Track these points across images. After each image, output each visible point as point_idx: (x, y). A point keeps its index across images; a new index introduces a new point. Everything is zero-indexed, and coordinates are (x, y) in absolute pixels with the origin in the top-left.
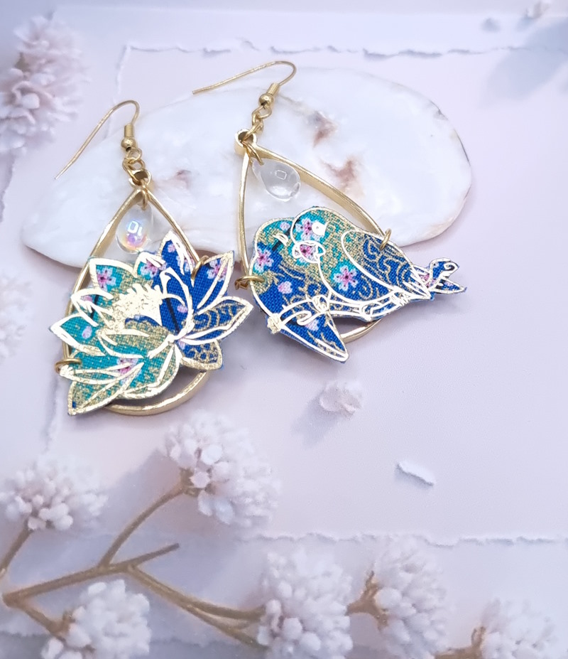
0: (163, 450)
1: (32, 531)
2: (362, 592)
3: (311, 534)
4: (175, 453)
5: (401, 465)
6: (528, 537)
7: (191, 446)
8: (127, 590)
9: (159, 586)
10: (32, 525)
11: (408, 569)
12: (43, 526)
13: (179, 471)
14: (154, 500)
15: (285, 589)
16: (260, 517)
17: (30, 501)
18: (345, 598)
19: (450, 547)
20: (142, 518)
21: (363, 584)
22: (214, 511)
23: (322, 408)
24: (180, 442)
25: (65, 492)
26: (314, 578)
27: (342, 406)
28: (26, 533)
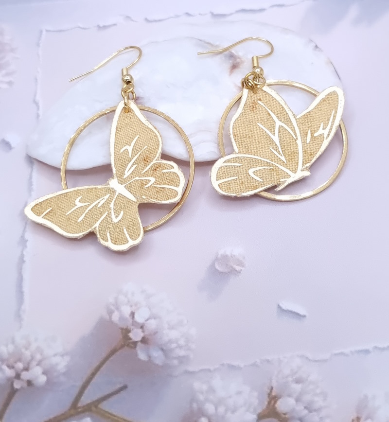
0: (107, 317)
1: (17, 390)
2: (266, 403)
3: (223, 365)
4: (115, 317)
5: (281, 305)
6: (381, 346)
7: (126, 311)
9: (115, 418)
10: (17, 385)
11: (298, 381)
12: (25, 385)
13: (120, 331)
14: (104, 355)
15: (210, 408)
16: (184, 357)
17: (13, 367)
18: (255, 409)
19: (325, 361)
20: (98, 369)
21: (266, 397)
22: (150, 357)
23: (218, 270)
24: (118, 309)
25: (38, 357)
26: (230, 397)
27: (232, 267)
28: (13, 392)
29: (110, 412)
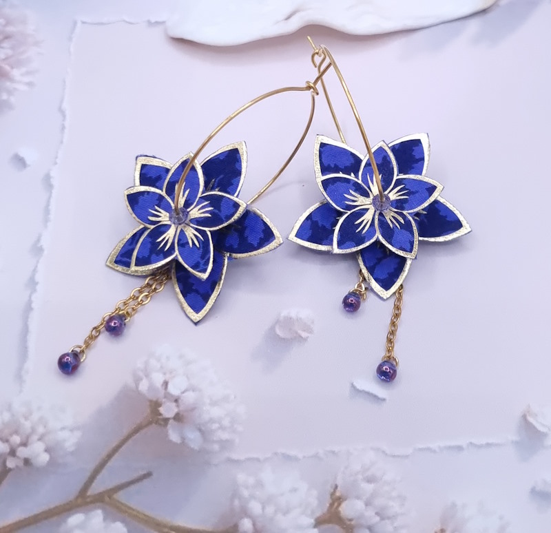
0: (133, 385)
1: (10, 470)
2: (328, 505)
3: (276, 454)
4: (144, 386)
5: (355, 383)
6: (476, 441)
7: (158, 379)
8: (105, 519)
9: (135, 513)
10: (11, 463)
11: (370, 480)
12: (21, 464)
13: (148, 403)
14: (126, 432)
15: (255, 507)
16: (227, 441)
17: (7, 441)
18: (313, 512)
19: (407, 457)
20: (116, 450)
21: (328, 497)
22: (183, 439)
23: (278, 336)
24: (147, 376)
25: (41, 430)
26: (282, 495)
27: (297, 333)
29: (128, 504)
